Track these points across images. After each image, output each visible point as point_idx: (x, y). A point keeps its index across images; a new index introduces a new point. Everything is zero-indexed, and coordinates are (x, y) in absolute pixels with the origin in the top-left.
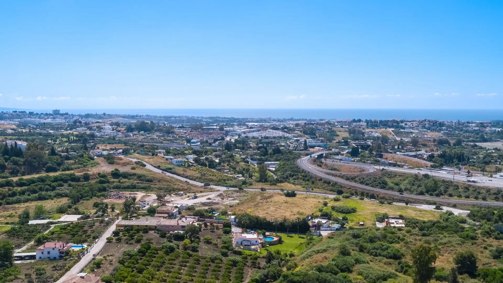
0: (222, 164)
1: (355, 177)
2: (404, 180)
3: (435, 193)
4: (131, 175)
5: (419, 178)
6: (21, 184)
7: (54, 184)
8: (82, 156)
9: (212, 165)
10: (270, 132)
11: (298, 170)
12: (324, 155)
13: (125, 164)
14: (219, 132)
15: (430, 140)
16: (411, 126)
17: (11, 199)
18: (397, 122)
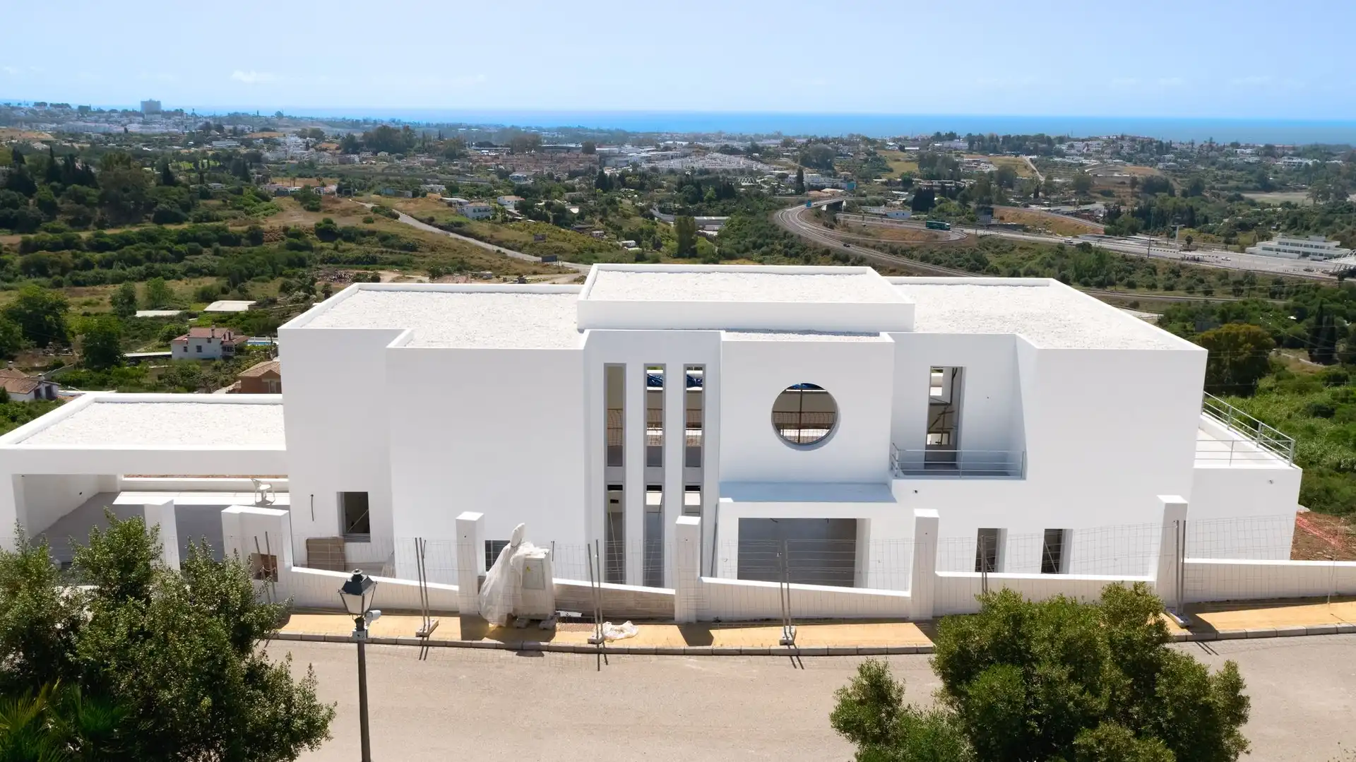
0: (588, 218)
1: (912, 248)
2: (1030, 258)
3: (1096, 279)
4: (363, 234)
5: (1068, 252)
6: (100, 246)
7: (180, 248)
8: (240, 192)
9: (562, 219)
10: (715, 159)
11: (774, 233)
12: (844, 204)
13: (346, 213)
14: (582, 156)
15: (1124, 183)
16: (1085, 151)
17: (84, 273)
18: (1049, 141)
